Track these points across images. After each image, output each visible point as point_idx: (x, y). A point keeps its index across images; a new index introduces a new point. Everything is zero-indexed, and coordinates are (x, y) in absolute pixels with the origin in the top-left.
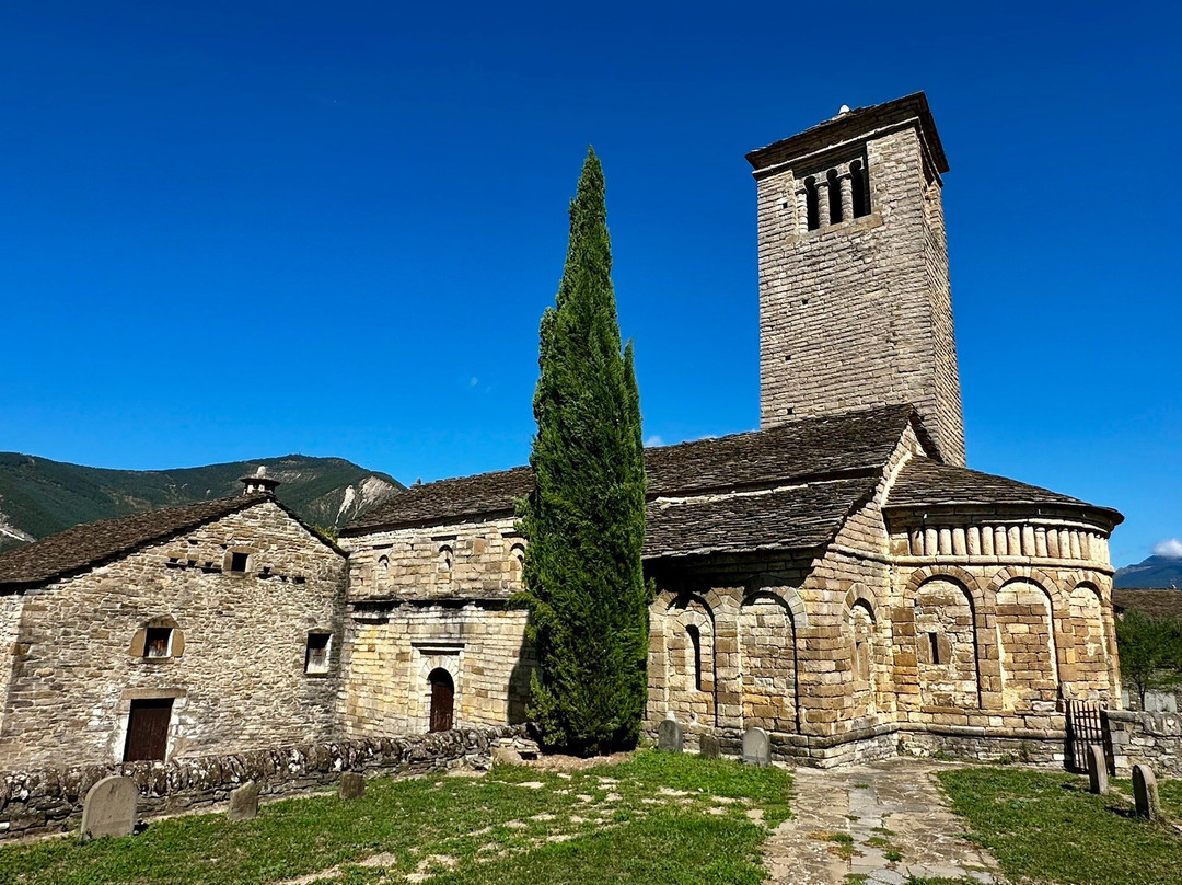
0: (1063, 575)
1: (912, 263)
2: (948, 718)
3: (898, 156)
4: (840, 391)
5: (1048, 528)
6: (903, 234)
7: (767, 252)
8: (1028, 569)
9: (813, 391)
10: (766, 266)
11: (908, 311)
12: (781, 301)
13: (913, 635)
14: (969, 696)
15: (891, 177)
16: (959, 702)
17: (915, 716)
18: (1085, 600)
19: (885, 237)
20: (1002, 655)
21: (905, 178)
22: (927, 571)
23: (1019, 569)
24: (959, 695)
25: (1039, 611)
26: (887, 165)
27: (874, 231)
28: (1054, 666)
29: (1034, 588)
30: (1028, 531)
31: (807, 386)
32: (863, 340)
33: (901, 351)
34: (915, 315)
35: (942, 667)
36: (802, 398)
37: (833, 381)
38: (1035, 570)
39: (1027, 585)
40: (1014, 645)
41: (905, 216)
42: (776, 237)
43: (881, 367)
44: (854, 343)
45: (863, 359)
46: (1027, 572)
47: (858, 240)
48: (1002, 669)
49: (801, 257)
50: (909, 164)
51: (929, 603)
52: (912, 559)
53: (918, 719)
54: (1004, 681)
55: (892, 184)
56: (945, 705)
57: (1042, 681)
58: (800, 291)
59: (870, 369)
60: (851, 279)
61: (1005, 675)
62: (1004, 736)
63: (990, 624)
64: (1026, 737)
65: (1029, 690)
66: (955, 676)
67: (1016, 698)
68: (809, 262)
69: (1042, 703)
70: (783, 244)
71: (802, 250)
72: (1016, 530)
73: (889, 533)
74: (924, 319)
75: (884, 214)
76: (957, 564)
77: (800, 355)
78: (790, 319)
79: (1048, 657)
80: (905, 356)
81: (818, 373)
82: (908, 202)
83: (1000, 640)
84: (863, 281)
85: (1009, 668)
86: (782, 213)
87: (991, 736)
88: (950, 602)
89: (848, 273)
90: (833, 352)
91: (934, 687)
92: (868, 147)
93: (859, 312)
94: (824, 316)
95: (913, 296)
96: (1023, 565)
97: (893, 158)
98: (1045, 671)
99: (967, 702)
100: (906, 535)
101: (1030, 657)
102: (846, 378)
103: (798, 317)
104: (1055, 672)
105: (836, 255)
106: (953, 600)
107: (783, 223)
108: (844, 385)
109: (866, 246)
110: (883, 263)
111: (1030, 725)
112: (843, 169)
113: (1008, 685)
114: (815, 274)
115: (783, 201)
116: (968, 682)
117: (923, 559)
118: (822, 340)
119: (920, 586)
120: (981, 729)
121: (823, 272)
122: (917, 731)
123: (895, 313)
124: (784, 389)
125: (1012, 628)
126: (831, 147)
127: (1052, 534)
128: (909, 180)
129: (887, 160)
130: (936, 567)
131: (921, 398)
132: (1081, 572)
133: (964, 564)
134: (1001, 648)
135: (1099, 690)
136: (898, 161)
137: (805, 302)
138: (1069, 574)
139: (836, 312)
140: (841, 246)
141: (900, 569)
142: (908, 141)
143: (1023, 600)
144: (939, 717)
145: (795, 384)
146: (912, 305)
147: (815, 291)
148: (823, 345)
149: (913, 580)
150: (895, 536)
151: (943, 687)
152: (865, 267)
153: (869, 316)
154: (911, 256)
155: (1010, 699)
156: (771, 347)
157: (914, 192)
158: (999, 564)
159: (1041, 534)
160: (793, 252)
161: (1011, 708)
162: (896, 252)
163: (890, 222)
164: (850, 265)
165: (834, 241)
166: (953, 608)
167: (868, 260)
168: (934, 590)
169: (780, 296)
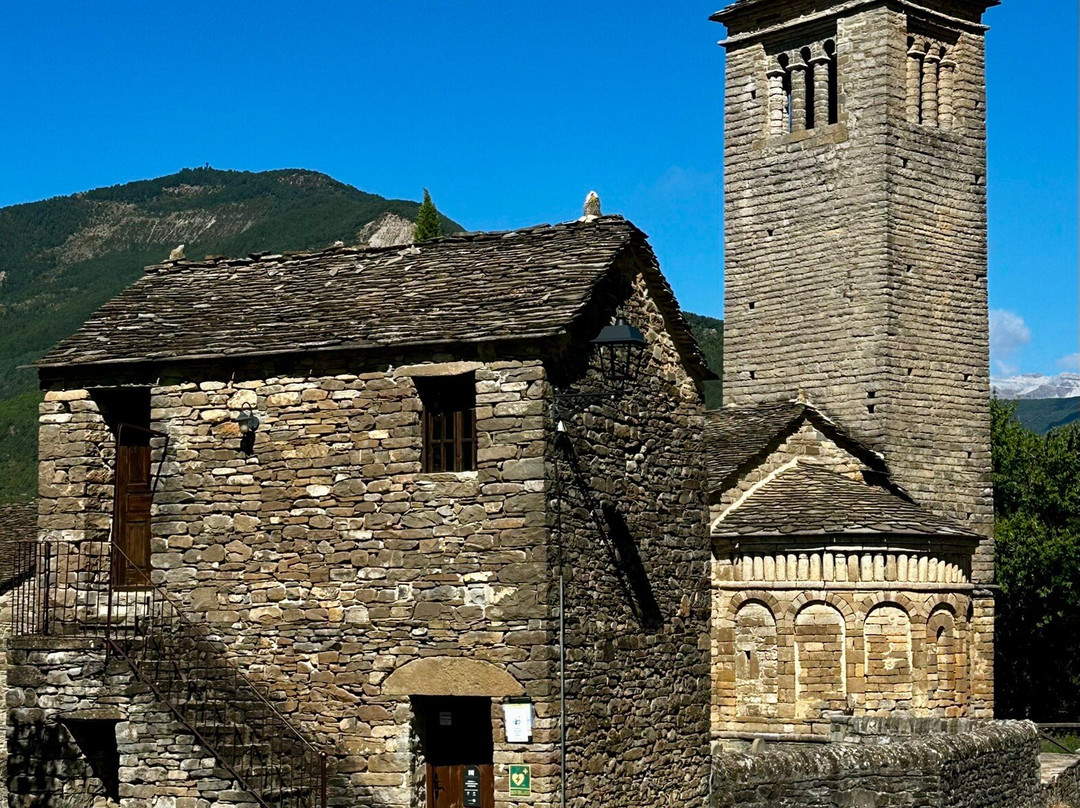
0: (859, 597)
1: (873, 195)
2: (753, 726)
3: (867, 45)
4: (800, 353)
5: (847, 554)
6: (866, 156)
7: (733, 159)
8: (823, 593)
9: (775, 351)
10: (732, 177)
11: (865, 259)
12: (745, 229)
13: (732, 653)
14: (771, 707)
15: (858, 76)
16: (764, 712)
17: (731, 726)
18: (889, 618)
19: (848, 158)
20: (798, 670)
21: (872, 78)
22: (743, 595)
23: (814, 593)
24: (764, 706)
25: (835, 631)
26: (857, 56)
27: (838, 147)
28: (844, 679)
29: (831, 609)
30: (828, 557)
31: (769, 344)
32: (823, 292)
33: (856, 310)
34: (872, 264)
35: (753, 681)
36: (764, 359)
37: (794, 340)
38: (830, 593)
39: (825, 606)
40: (809, 662)
41: (870, 131)
42: (742, 139)
43: (839, 326)
44: (814, 293)
45: (822, 315)
46: (822, 595)
47: (822, 158)
48: (797, 682)
49: (767, 171)
50: (879, 59)
51: (746, 624)
52: (732, 583)
53: (733, 728)
54: (797, 693)
55: (858, 85)
56: (754, 715)
57: (832, 692)
58: (765, 217)
59: (828, 328)
60: (816, 209)
61: (799, 688)
62: (793, 740)
63: (789, 643)
64: (810, 741)
65: (819, 700)
66: (761, 689)
67: (807, 708)
68: (774, 178)
69: (830, 712)
70: (749, 150)
71: (768, 160)
72: (816, 557)
73: (717, 559)
74: (880, 270)
75: (849, 125)
76: (765, 589)
77: (763, 303)
78: (754, 254)
79: (839, 672)
80: (860, 317)
81: (779, 328)
82: (873, 111)
83: (797, 657)
84: (826, 214)
85: (803, 682)
86: (750, 104)
87: (784, 741)
88: (761, 624)
89: (812, 199)
90: (795, 303)
91: (746, 699)
92: (839, 27)
93: (819, 254)
94: (787, 255)
95: (871, 240)
96: (820, 589)
97: (862, 47)
98: (836, 683)
99: (770, 712)
100: (728, 561)
101: (822, 671)
102: (805, 337)
103: (762, 252)
104: (844, 685)
105: (801, 174)
106: (763, 621)
107: (752, 120)
108: (805, 346)
109: (829, 168)
110: (846, 192)
111: (815, 730)
112: (817, 49)
113: (800, 697)
114: (780, 196)
115: (750, 87)
116: (771, 695)
117: (739, 584)
118: (784, 286)
119: (740, 608)
120: (777, 735)
121: (788, 195)
122: (732, 738)
123: (853, 260)
124: (747, 346)
125: (808, 646)
126: (802, 19)
127: (853, 559)
128: (877, 81)
129: (856, 50)
130: (749, 591)
131: (873, 370)
132: (881, 593)
133: (770, 589)
134: (797, 664)
135: (897, 701)
136: (867, 53)
137: (770, 233)
138: (866, 595)
139: (799, 251)
140: (805, 163)
141: (724, 592)
142: (880, 24)
143: (819, 621)
144: (748, 726)
145: (758, 341)
146: (869, 251)
147: (780, 219)
148: (786, 292)
149: (732, 602)
150: (722, 562)
151: (752, 699)
152: (827, 195)
153: (829, 261)
154: (873, 186)
155: (802, 709)
156: (735, 289)
157: (878, 100)
158: (799, 589)
159: (841, 559)
160: (757, 163)
161: (803, 716)
162: (857, 178)
163: (854, 138)
164: (814, 189)
165: (800, 154)
166: (763, 629)
167: (831, 187)
168: (751, 611)
169: (745, 221)
